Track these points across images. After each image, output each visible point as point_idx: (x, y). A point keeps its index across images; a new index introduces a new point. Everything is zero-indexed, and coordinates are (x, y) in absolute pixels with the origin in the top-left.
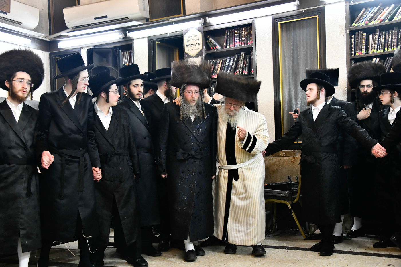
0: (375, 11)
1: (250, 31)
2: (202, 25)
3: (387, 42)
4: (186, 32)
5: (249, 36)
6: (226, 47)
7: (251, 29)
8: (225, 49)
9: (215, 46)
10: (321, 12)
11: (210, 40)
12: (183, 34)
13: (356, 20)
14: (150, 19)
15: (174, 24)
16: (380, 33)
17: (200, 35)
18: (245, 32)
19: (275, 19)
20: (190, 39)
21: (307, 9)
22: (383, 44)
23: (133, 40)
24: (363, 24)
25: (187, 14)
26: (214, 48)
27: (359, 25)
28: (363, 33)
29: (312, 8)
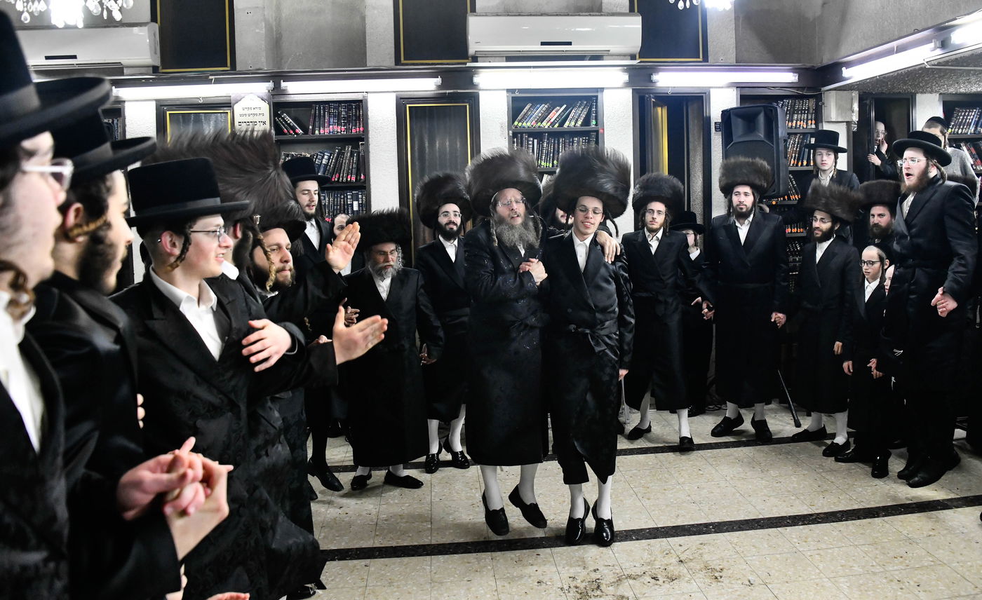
0: (544, 109)
1: (356, 112)
2: (269, 91)
3: (556, 152)
4: (239, 98)
5: (354, 118)
6: (313, 133)
7: (358, 108)
8: (310, 136)
9: (293, 129)
10: (474, 100)
11: (283, 119)
12: (233, 102)
13: (519, 118)
14: (160, 68)
15: (214, 83)
16: (548, 139)
17: (265, 108)
18: (347, 113)
19: (401, 98)
20: (246, 112)
21: (452, 91)
22: (552, 155)
23: (124, 101)
24: (529, 124)
25: (238, 68)
26: (292, 132)
27: (524, 124)
28: (529, 137)
29: (459, 91)
